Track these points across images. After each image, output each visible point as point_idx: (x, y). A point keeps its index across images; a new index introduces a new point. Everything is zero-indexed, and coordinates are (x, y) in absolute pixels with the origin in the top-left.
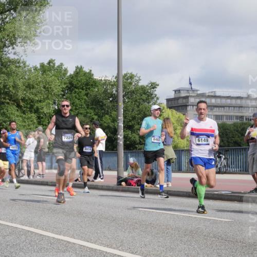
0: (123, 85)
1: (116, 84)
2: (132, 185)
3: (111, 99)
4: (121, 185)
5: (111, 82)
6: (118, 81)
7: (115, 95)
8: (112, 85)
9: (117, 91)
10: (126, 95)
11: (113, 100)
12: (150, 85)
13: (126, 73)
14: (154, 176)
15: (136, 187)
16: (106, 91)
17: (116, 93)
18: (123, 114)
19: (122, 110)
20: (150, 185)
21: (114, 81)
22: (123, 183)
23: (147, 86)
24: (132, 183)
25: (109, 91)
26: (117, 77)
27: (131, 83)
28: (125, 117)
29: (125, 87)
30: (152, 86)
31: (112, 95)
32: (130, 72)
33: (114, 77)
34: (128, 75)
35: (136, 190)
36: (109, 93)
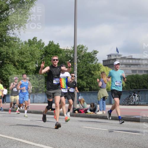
0: (77, 52)
1: (73, 52)
2: (82, 113)
3: (70, 61)
4: (75, 112)
5: (70, 50)
6: (74, 50)
7: (72, 58)
8: (71, 52)
9: (73, 56)
10: (79, 58)
11: (71, 61)
12: (93, 52)
13: (79, 45)
14: (95, 107)
15: (84, 114)
16: (67, 55)
17: (73, 57)
18: (77, 70)
19: (76, 67)
20: (92, 112)
21: (72, 50)
22: (76, 112)
23: (92, 53)
24: (82, 112)
25: (69, 56)
26: (74, 47)
27: (82, 51)
28: (78, 71)
29: (78, 54)
30: (94, 52)
31: (70, 58)
32: (81, 45)
33: (72, 48)
34: (80, 46)
35: (84, 116)
36: (69, 57)
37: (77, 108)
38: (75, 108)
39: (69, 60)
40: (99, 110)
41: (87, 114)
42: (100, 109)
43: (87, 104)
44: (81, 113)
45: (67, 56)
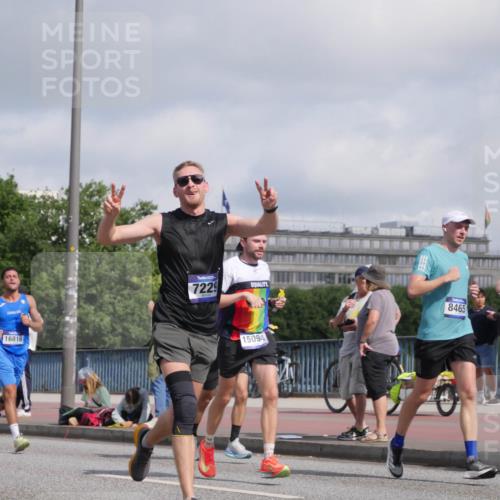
0: (81, 207)
1: (66, 207)
2: (92, 424)
3: (54, 238)
4: (67, 423)
5: (57, 201)
6: (69, 198)
7: (62, 228)
8: (59, 209)
9: (67, 220)
10: (88, 229)
11: (57, 240)
12: (139, 207)
13: (89, 182)
15: (101, 427)
16: (44, 219)
17: (66, 225)
20: (130, 423)
21: (63, 199)
22: (73, 421)
23: (133, 209)
24: (92, 420)
25: (50, 220)
26: (69, 191)
27: (97, 204)
29: (84, 213)
30: (143, 209)
31: (56, 230)
32: (97, 181)
33: (64, 191)
34: (94, 186)
35: (100, 434)
36: (49, 225)
37: (75, 408)
38: (69, 409)
39: (53, 234)
40: (154, 414)
41: (110, 428)
42: (157, 411)
43: (113, 392)
44: (87, 425)
45: (46, 220)
